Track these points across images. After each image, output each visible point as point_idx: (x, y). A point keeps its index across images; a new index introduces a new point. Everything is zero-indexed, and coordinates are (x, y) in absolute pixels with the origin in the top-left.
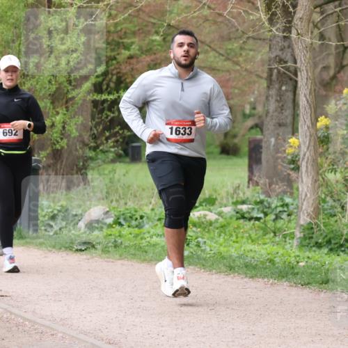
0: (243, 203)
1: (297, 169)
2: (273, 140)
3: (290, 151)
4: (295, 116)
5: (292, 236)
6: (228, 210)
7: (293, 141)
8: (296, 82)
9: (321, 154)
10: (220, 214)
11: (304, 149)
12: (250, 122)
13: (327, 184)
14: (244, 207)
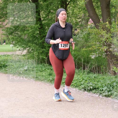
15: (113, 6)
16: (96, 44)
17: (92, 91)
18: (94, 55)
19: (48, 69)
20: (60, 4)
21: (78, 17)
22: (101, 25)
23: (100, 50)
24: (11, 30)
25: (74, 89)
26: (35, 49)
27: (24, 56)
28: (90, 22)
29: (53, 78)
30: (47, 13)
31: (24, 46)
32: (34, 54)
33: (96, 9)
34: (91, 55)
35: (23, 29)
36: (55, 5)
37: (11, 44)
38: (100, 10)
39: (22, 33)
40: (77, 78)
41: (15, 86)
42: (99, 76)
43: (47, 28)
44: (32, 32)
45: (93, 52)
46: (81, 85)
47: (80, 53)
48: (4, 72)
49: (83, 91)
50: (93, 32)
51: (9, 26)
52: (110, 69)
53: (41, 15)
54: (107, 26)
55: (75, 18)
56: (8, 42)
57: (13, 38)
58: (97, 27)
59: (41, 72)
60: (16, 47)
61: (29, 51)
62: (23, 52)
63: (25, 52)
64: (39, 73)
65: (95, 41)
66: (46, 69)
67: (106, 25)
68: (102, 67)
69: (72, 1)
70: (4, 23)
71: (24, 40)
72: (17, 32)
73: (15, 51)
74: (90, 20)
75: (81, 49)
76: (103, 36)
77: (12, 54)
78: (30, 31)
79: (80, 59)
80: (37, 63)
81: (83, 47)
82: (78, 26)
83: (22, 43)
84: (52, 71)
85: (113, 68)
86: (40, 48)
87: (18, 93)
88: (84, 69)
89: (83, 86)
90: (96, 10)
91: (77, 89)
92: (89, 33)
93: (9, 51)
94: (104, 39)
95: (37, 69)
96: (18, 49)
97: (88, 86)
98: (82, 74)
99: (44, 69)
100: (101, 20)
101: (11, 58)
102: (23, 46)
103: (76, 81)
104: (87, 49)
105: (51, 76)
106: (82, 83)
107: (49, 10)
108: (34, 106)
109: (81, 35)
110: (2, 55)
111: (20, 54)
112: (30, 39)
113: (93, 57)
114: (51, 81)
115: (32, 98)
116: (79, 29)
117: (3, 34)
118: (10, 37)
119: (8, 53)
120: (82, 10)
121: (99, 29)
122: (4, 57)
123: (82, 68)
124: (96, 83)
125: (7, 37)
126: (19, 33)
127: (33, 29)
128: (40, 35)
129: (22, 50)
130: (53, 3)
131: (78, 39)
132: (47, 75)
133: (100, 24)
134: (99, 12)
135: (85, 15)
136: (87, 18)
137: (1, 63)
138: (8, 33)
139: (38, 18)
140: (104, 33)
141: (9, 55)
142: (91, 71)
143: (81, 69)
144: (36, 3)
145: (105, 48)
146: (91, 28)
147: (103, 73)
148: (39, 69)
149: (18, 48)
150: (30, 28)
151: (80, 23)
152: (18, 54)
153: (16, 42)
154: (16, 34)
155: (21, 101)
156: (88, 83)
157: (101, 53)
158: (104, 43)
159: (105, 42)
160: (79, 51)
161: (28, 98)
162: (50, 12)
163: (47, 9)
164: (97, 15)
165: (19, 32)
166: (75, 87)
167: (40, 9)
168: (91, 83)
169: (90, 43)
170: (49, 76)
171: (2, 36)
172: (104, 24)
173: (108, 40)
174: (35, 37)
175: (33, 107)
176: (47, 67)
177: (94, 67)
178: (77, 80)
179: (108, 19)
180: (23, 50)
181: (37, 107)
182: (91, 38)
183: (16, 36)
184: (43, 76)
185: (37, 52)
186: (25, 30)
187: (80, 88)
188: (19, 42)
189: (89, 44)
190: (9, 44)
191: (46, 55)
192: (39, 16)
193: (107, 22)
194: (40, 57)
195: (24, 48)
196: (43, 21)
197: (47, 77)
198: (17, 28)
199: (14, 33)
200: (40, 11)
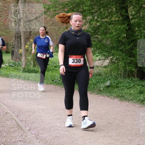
0: (10, 63)
1: (22, 56)
2: (16, 50)
3: (20, 52)
4: (21, 45)
5: (21, 70)
6: (7, 65)
7: (20, 50)
8: (21, 38)
9: (26, 53)
10: (5, 65)
11: (23, 52)
12: (12, 46)
13: (28, 59)
14: (11, 64)
19: (138, 85)
26: (120, 58)
27: (105, 67)
29: (144, 97)
30: (137, 9)
31: (106, 54)
32: (120, 65)
35: (105, 31)
39: (103, 37)
41: (93, 108)
43: (137, 29)
44: (116, 35)
51: (87, 28)
53: (129, 12)
59: (128, 89)
60: (95, 55)
61: (113, 60)
62: (104, 62)
63: (107, 62)
64: (126, 91)
66: (136, 85)
71: (106, 46)
72: (96, 35)
73: (94, 61)
78: (114, 33)
80: (123, 77)
83: (103, 50)
84: (143, 87)
87: (97, 116)
95: (123, 85)
99: (132, 85)
102: (104, 54)
105: (142, 95)
107: (140, 5)
108: (119, 134)
111: (101, 65)
112: (114, 44)
114: (142, 101)
115: (117, 123)
126: (99, 37)
127: (118, 31)
128: (128, 39)
129: (102, 60)
132: (136, 93)
139: (125, 16)
148: (126, 85)
149: (97, 57)
150: (114, 30)
152: (98, 65)
153: (95, 48)
154: (95, 39)
161: (110, 124)
162: (141, 7)
163: (138, 4)
165: (99, 35)
167: (128, 4)
170: (139, 95)
174: (120, 41)
176: (136, 83)
180: (105, 59)
181: (122, 136)
183: (95, 41)
184: (131, 94)
185: (123, 63)
186: (107, 32)
188: (99, 48)
191: (135, 66)
192: (126, 13)
194: (127, 69)
195: (106, 57)
196: (132, 20)
197: (136, 95)
198: (96, 30)
199: (92, 37)
200: (128, 7)
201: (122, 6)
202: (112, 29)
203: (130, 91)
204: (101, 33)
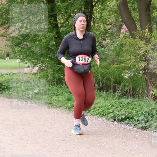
15: (154, 8)
16: (130, 59)
17: (124, 121)
18: (128, 73)
19: (66, 92)
20: (83, 5)
21: (108, 23)
22: (138, 34)
23: (137, 66)
24: (18, 40)
25: (100, 119)
26: (49, 65)
27: (34, 74)
28: (124, 29)
29: (72, 104)
30: (66, 17)
31: (35, 61)
32: (48, 72)
33: (132, 11)
34: (124, 73)
35: (34, 38)
36: (77, 6)
37: (17, 59)
38: (138, 14)
39: (33, 44)
40: (104, 105)
41: (21, 115)
42: (134, 101)
44: (45, 43)
45: (127, 69)
46: (109, 114)
47: (109, 71)
48: (7, 96)
49: (112, 121)
50: (128, 43)
51: (16, 35)
52: (148, 92)
53: (58, 20)
54: (146, 35)
55: (104, 24)
56: (13, 56)
57: (20, 51)
58: (132, 36)
59: (56, 96)
60: (24, 62)
61: (42, 68)
62: (33, 69)
63: (36, 69)
64: (54, 98)
65: (129, 54)
66: (64, 93)
67: (145, 33)
68: (138, 89)
69: (100, 2)
70: (8, 31)
71: (35, 54)
72: (26, 42)
73: (23, 68)
74: (124, 26)
75: (111, 65)
76: (141, 48)
77: (19, 72)
78: (43, 41)
79: (108, 79)
80: (52, 84)
81: (113, 63)
82: (107, 35)
83: (32, 58)
84: (71, 94)
85: (153, 91)
86: (56, 64)
87: (25, 123)
88: (114, 92)
89: (112, 115)
90: (132, 14)
91: (104, 118)
92: (122, 44)
93: (15, 68)
94: (142, 53)
95: (51, 92)
96: (27, 65)
97: (118, 114)
98: (111, 98)
99: (60, 92)
100: (138, 26)
101: (17, 78)
102: (33, 61)
103: (104, 109)
104: (118, 66)
105: (70, 102)
106: (111, 110)
107: (68, 13)
109: (111, 47)
110: (5, 74)
111: (30, 72)
112: (43, 52)
113: (126, 76)
114: (69, 108)
115: (44, 130)
116: (109, 38)
117: (7, 46)
118: (17, 49)
119: (13, 70)
120: (113, 13)
121: (135, 39)
122: (8, 76)
123: (112, 91)
124: (129, 110)
125: (12, 49)
126: (28, 44)
127: (47, 39)
128: (57, 46)
129: (32, 67)
130: (75, 4)
131: (107, 52)
132: (64, 100)
133: (137, 32)
134: (135, 15)
135: (117, 20)
136: (119, 24)
137: (4, 84)
138: (14, 44)
139: (54, 24)
140: (141, 43)
141: (14, 73)
142: (123, 95)
143: (110, 93)
144: (52, 4)
145: (143, 64)
146: (125, 37)
147: (139, 97)
148: (55, 92)
150: (43, 38)
151: (110, 30)
152: (26, 72)
153: (24, 55)
154: (24, 46)
155: (29, 134)
156: (118, 111)
157: (137, 70)
158: (142, 58)
159: (143, 55)
160: (108, 68)
162: (70, 16)
163: (67, 12)
164: (133, 19)
165: (28, 42)
166: (102, 116)
167: (57, 12)
168: (122, 111)
169: (123, 57)
170: (67, 102)
171: (5, 48)
172: (142, 32)
173: (146, 54)
174: (49, 49)
175: (45, 142)
176: (64, 90)
177: (127, 90)
178: (104, 107)
179: (148, 26)
180: (34, 67)
181: (50, 142)
182: (124, 50)
183: (24, 48)
184: (59, 101)
185: (52, 70)
186: (36, 39)
187: (109, 118)
188: (28, 56)
189: (122, 59)
190: (14, 59)
192: (55, 21)
193: (147, 29)
194: (56, 76)
195: (35, 64)
196: (60, 28)
197: (64, 102)
198: (26, 37)
199: (21, 44)
200: (57, 15)
201: (51, 14)
202: (41, 36)
203: (58, 98)
204: (30, 40)
